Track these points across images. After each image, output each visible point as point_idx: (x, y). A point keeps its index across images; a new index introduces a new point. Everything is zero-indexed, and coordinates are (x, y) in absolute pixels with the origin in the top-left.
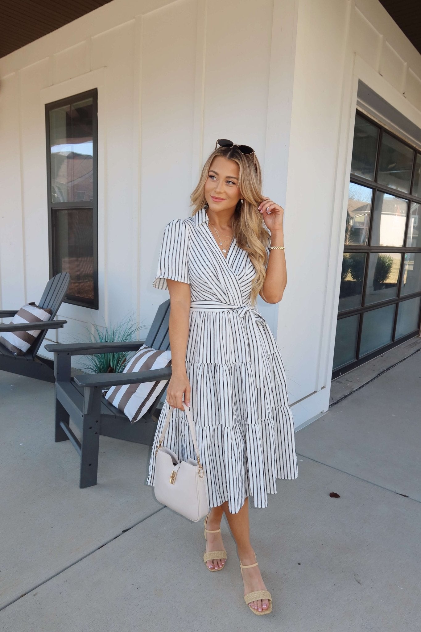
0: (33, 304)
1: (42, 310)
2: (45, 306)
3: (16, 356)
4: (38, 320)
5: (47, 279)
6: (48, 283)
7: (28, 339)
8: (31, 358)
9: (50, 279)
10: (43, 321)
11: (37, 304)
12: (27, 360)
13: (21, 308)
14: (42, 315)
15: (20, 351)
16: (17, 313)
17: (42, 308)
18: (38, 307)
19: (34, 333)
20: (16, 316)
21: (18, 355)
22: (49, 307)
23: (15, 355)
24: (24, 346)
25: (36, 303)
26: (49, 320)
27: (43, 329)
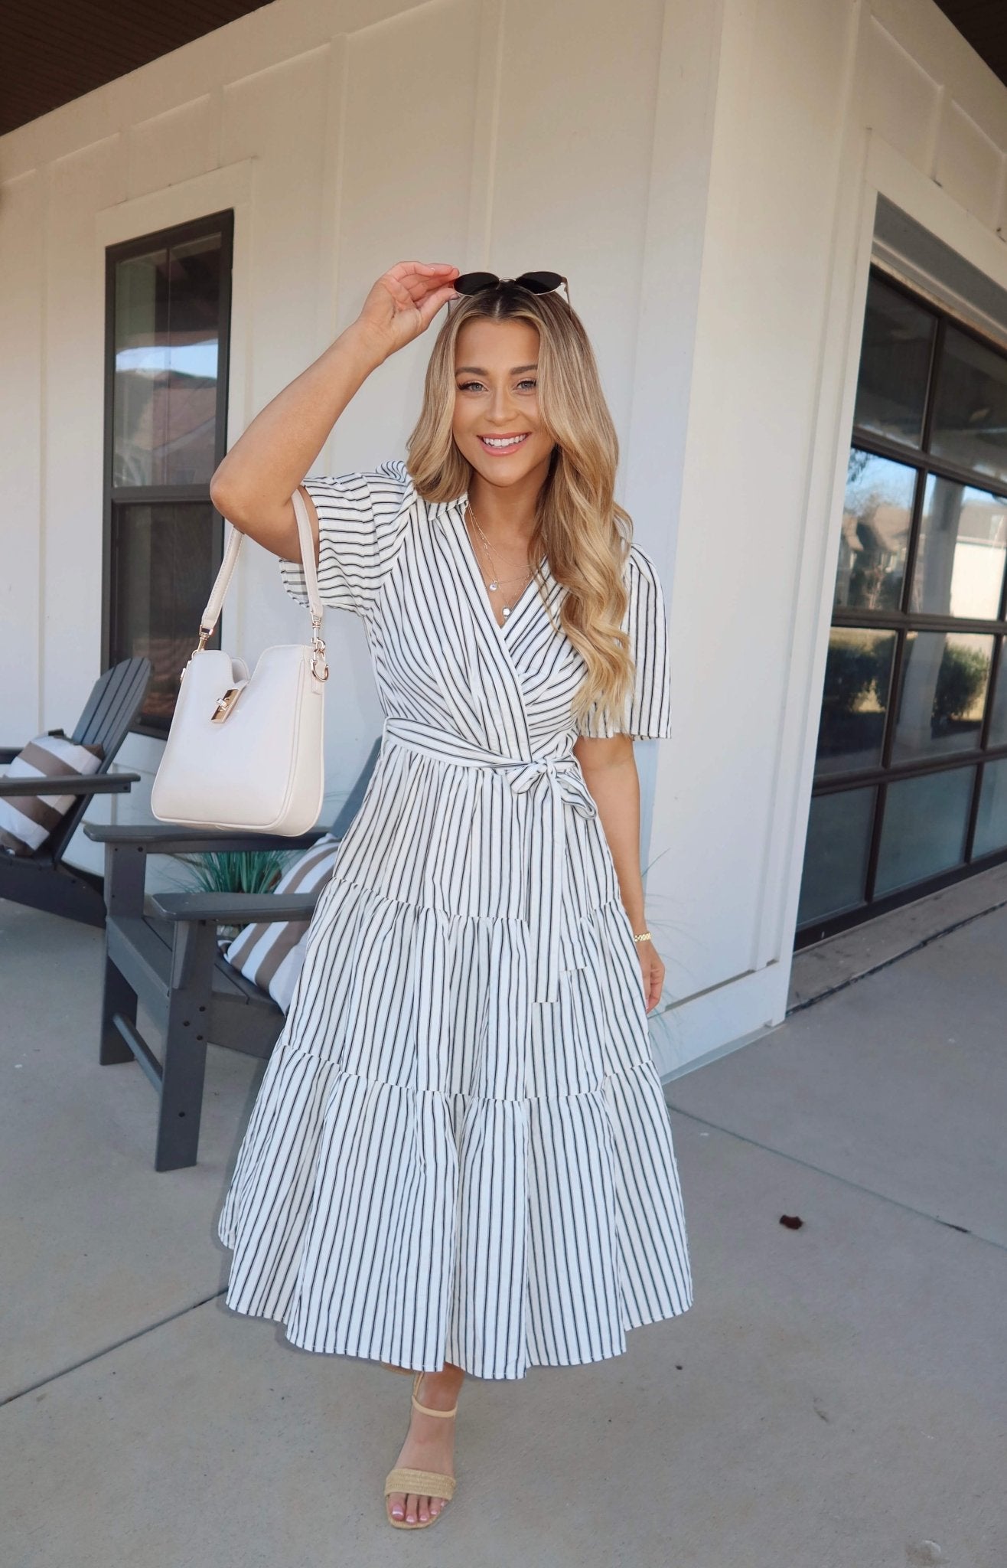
0: (58, 734)
1: (80, 748)
2: (88, 740)
3: (14, 859)
4: (69, 770)
5: (96, 675)
6: (98, 683)
7: (43, 816)
8: (49, 863)
9: (102, 673)
10: (80, 774)
11: (69, 733)
12: (41, 868)
13: (30, 744)
14: (80, 760)
15: (25, 846)
16: (21, 754)
17: (81, 743)
18: (73, 741)
19: (59, 803)
20: (17, 761)
21: (17, 855)
22: (98, 742)
23: (12, 855)
24: (33, 834)
25: (65, 732)
26: (97, 772)
27: (80, 792)
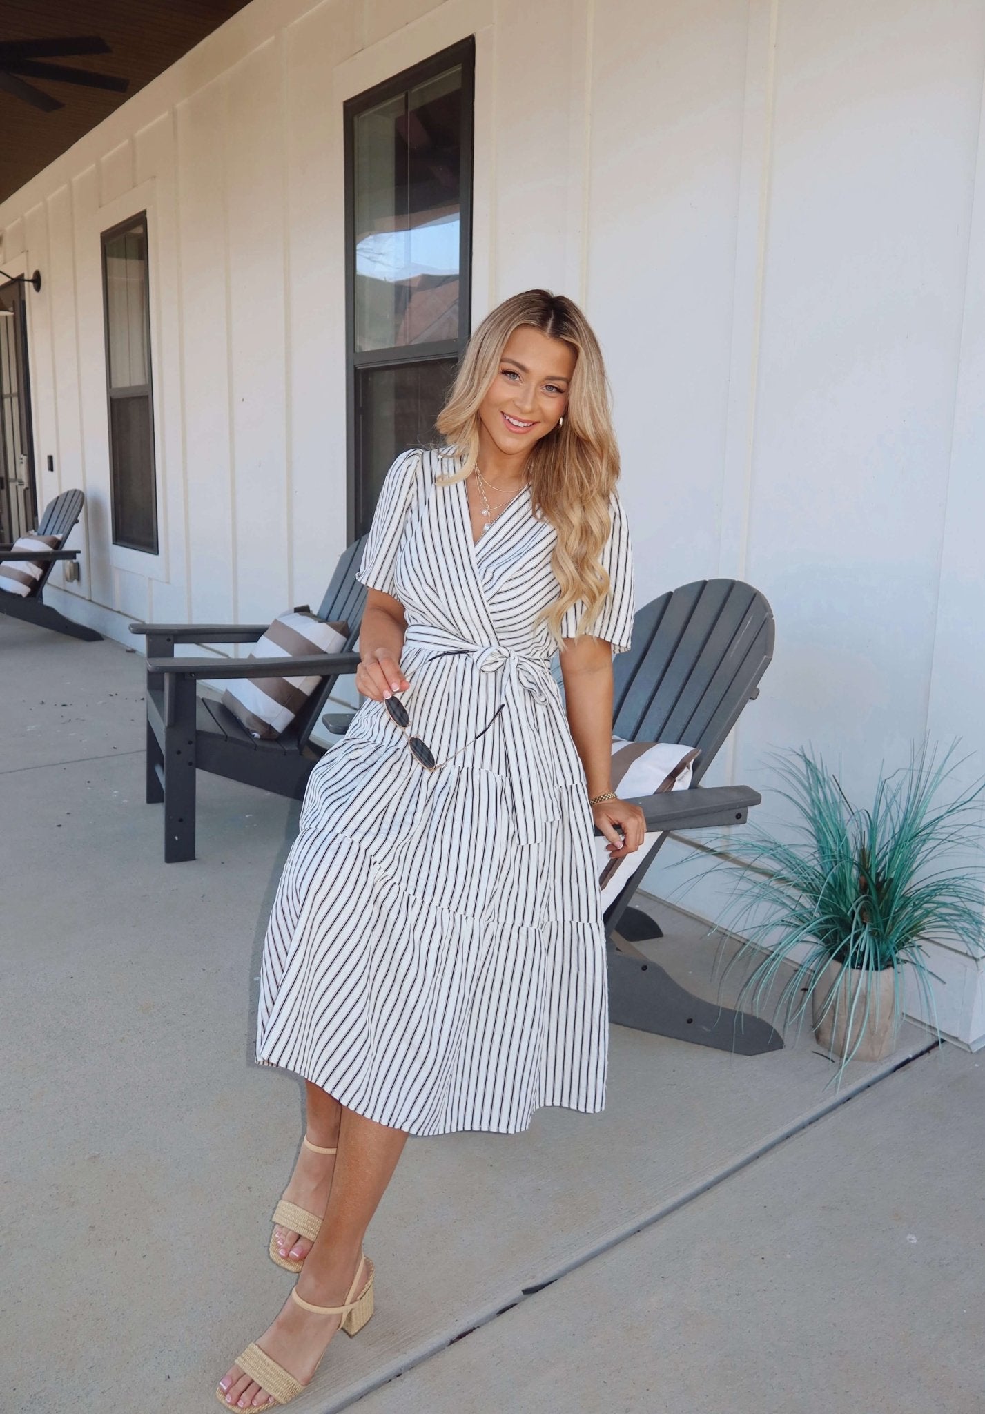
0: (303, 610)
1: (324, 625)
2: (334, 616)
3: (259, 744)
4: (314, 649)
5: (344, 548)
6: (343, 557)
7: (288, 697)
8: (295, 748)
9: (348, 545)
10: (325, 653)
11: (315, 610)
12: (285, 753)
13: (276, 620)
14: (326, 639)
15: (270, 728)
16: (266, 633)
17: (326, 620)
18: (319, 618)
19: (304, 684)
20: (263, 638)
21: (263, 739)
22: (343, 619)
23: (257, 739)
24: (279, 717)
25: (311, 609)
26: (342, 651)
27: (325, 673)
